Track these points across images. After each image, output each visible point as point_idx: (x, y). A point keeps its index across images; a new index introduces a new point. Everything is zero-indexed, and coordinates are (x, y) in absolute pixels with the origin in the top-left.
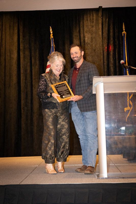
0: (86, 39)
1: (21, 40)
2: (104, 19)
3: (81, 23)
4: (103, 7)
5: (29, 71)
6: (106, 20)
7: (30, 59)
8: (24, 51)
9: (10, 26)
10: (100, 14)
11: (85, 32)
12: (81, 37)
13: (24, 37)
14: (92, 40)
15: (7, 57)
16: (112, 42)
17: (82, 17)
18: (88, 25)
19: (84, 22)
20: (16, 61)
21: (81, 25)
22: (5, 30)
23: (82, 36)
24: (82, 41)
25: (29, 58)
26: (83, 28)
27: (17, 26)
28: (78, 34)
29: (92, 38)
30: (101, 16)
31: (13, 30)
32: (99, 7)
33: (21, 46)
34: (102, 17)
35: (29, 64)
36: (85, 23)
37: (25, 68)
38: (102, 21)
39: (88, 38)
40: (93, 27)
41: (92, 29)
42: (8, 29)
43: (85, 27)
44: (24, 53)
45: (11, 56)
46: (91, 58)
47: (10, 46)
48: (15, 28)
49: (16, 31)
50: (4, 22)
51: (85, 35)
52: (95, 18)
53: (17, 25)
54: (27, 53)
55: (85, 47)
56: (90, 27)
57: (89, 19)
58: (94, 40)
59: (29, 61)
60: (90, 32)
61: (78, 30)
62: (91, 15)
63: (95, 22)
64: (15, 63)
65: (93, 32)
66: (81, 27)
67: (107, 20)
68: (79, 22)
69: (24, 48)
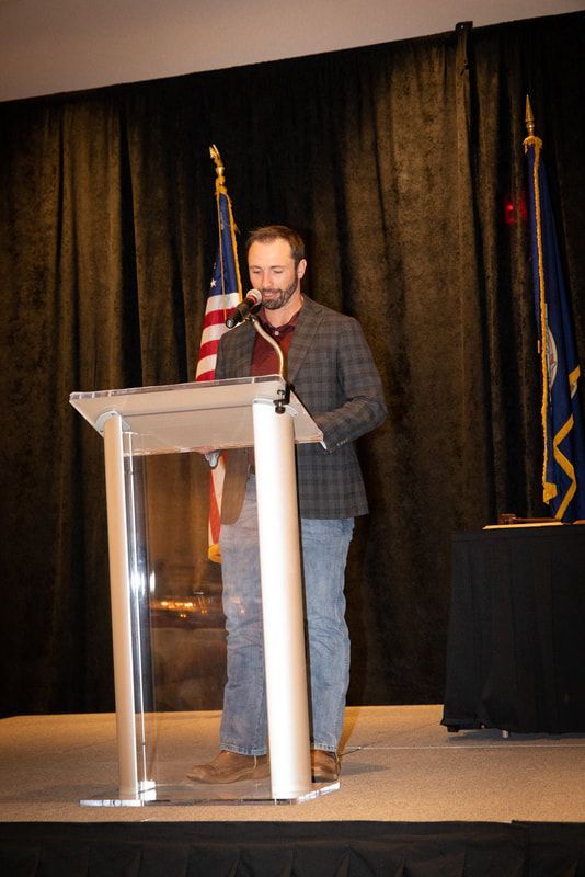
0: (404, 176)
1: (136, 206)
2: (481, 80)
3: (381, 107)
4: (475, 25)
5: (169, 338)
6: (489, 82)
7: (173, 289)
8: (147, 254)
9: (92, 154)
10: (461, 58)
11: (396, 147)
12: (382, 172)
13: (147, 192)
14: (428, 180)
15: (82, 285)
16: (518, 183)
17: (383, 79)
18: (411, 113)
19: (394, 101)
20: (118, 301)
21: (381, 119)
22: (73, 169)
23: (385, 166)
24: (386, 187)
25: (169, 283)
26: (390, 129)
27: (117, 150)
28: (369, 160)
29: (428, 169)
30: (467, 67)
31: (106, 167)
32: (458, 25)
33: (136, 232)
34: (467, 72)
35: (169, 308)
36: (395, 106)
37: (153, 326)
38: (468, 88)
39: (412, 173)
40: (432, 120)
41: (431, 132)
42: (84, 166)
43: (395, 126)
44: (148, 264)
45: (102, 281)
46: (430, 260)
47: (92, 238)
48: (110, 158)
49: (115, 172)
50: (66, 137)
51: (398, 158)
52: (438, 78)
53: (117, 143)
54: (162, 260)
55: (397, 217)
56: (420, 121)
57: (414, 86)
58: (438, 179)
59: (170, 296)
60: (420, 147)
61: (368, 143)
62: (425, 66)
63: (440, 96)
64: (116, 309)
65: (435, 141)
66: (379, 124)
67: (495, 81)
68: (373, 104)
69: (148, 243)
